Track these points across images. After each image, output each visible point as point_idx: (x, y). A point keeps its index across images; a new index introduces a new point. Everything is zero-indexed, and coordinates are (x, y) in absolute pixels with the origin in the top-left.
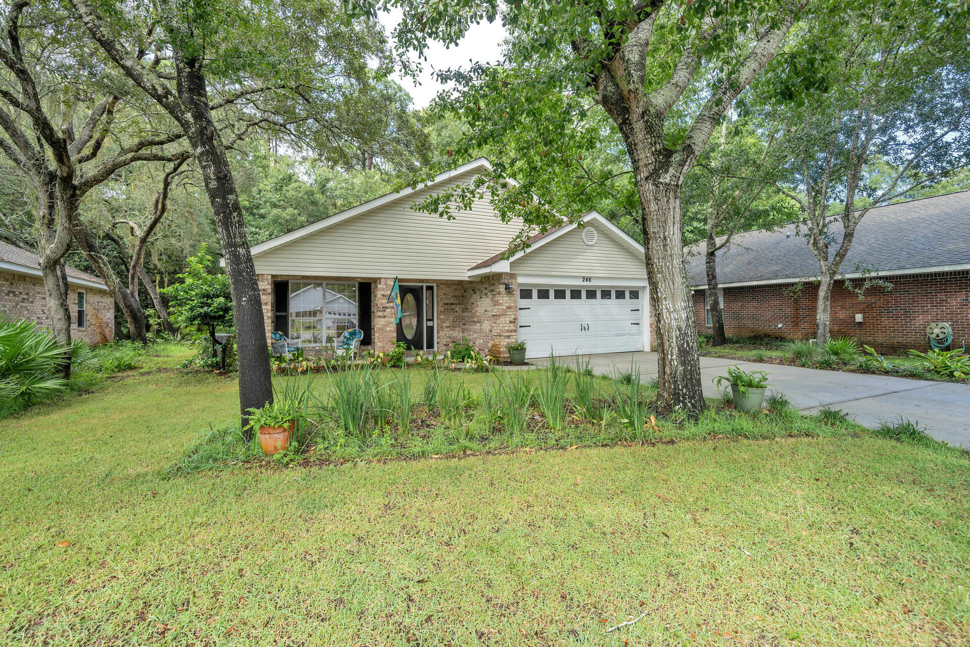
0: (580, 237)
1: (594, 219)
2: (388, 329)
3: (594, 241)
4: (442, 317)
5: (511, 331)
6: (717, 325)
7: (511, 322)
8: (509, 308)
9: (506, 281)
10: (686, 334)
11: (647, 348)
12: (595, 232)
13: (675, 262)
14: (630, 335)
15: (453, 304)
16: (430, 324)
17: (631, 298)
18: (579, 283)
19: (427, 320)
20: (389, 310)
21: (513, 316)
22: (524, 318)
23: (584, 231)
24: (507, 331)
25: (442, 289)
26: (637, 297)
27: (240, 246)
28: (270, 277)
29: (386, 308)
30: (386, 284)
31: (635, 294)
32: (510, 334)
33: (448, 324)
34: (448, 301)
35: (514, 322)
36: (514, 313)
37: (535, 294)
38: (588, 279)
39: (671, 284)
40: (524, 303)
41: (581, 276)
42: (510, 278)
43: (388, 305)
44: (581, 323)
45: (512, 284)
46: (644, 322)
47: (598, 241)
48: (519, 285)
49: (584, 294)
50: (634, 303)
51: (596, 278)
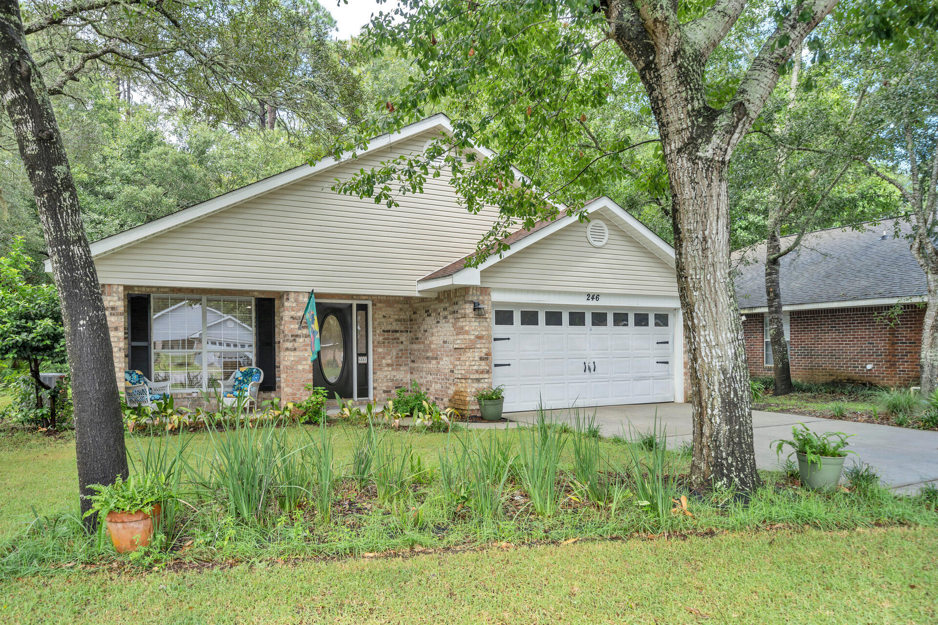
0: (583, 234)
1: (605, 209)
2: (300, 367)
3: (605, 241)
4: (380, 350)
6: (780, 366)
7: (481, 359)
8: (479, 337)
9: (475, 299)
10: (733, 378)
11: (680, 398)
12: (605, 228)
13: (718, 273)
14: (655, 378)
15: (396, 331)
16: (362, 360)
17: (657, 324)
18: (582, 301)
19: (359, 355)
20: (301, 340)
21: (484, 351)
22: (500, 353)
23: (589, 226)
24: (477, 372)
25: (381, 309)
26: (666, 324)
27: (74, 243)
28: (121, 289)
29: (297, 336)
30: (296, 301)
31: (662, 320)
32: (481, 376)
33: (389, 361)
34: (389, 328)
35: (486, 358)
36: (487, 345)
37: (517, 317)
38: (596, 297)
39: (713, 305)
40: (501, 330)
41: (585, 293)
42: (481, 294)
43: (299, 332)
44: (584, 360)
45: (483, 303)
46: (675, 359)
47: (609, 241)
48: (493, 304)
49: (588, 319)
50: (662, 333)
51: (606, 295)
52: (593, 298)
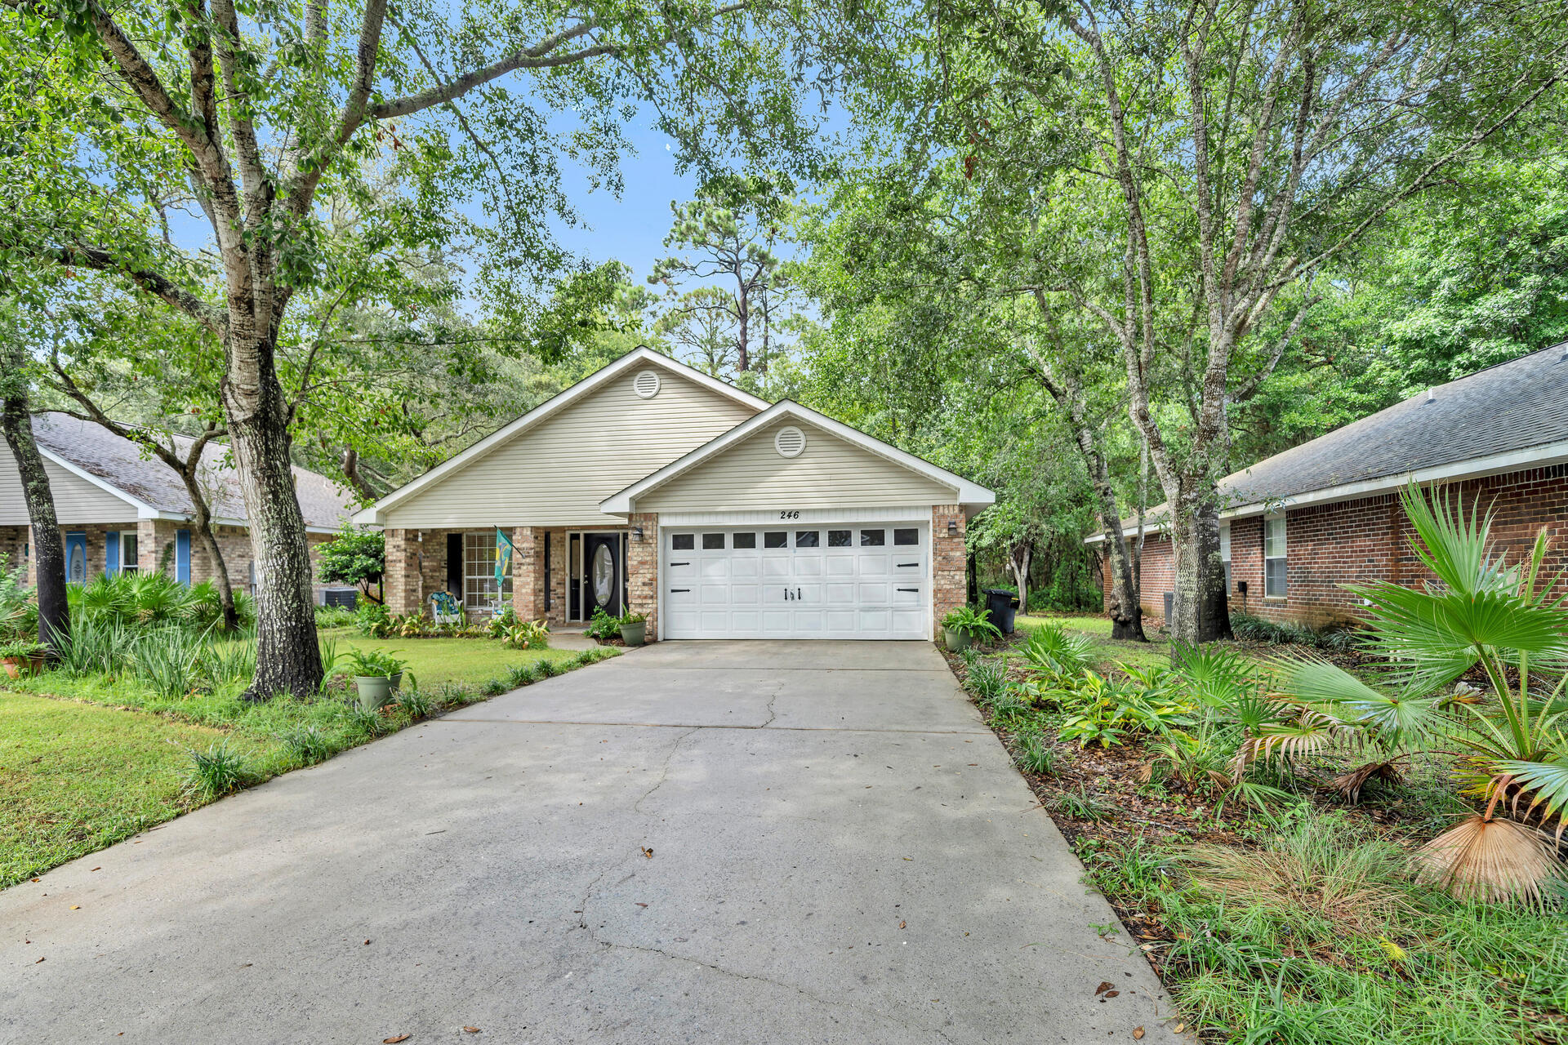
0: (770, 445)
1: (788, 413)
2: (524, 591)
3: (799, 450)
5: (645, 597)
7: (644, 584)
8: (642, 563)
9: (639, 525)
11: (928, 637)
12: (801, 434)
14: (895, 609)
18: (776, 521)
20: (525, 567)
21: (649, 576)
22: (678, 578)
23: (779, 435)
24: (639, 597)
26: (914, 541)
28: (402, 532)
29: (521, 564)
30: (522, 534)
31: (907, 536)
35: (651, 583)
36: (650, 571)
37: (698, 541)
38: (796, 514)
40: (681, 555)
41: (777, 511)
42: (645, 520)
43: (523, 561)
44: (785, 587)
45: (647, 529)
46: (928, 586)
47: (808, 449)
48: (664, 529)
49: (791, 539)
50: (906, 552)
51: (807, 511)
52: (789, 516)
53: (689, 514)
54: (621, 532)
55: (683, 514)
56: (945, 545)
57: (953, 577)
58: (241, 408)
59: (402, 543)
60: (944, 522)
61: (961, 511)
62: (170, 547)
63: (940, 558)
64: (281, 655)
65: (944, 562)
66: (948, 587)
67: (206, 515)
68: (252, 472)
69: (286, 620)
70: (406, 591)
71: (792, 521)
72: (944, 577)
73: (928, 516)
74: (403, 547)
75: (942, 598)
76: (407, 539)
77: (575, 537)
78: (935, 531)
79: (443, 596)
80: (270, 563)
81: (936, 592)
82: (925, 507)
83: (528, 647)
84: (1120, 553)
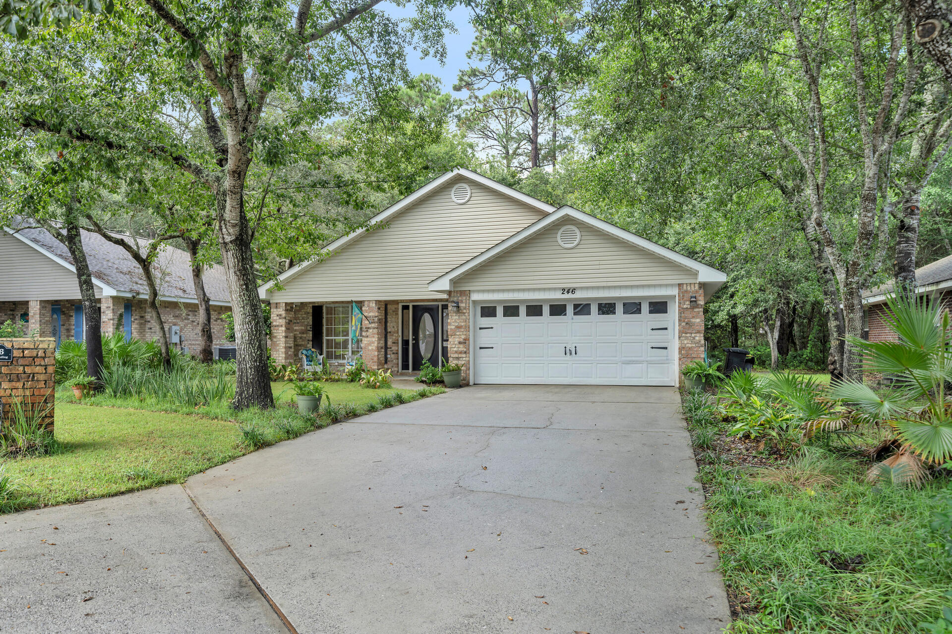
0: (553, 239)
1: (568, 216)
2: (370, 348)
3: (576, 243)
5: (461, 353)
11: (674, 383)
12: (577, 231)
16: (445, 344)
18: (558, 295)
19: (443, 341)
20: (371, 331)
21: (463, 337)
22: (485, 338)
23: (560, 232)
24: (456, 352)
26: (665, 311)
28: (284, 304)
29: (368, 328)
30: (368, 306)
31: (659, 307)
35: (465, 342)
36: (465, 333)
37: (500, 311)
40: (486, 322)
41: (559, 289)
42: (461, 296)
43: (370, 326)
44: (565, 345)
45: (462, 302)
46: (675, 345)
47: (582, 242)
48: (474, 302)
49: (570, 309)
50: (659, 319)
51: (582, 288)
52: (568, 292)
53: (493, 291)
54: (440, 304)
55: (488, 291)
56: (688, 314)
57: (694, 338)
58: (229, 234)
59: (283, 313)
60: (687, 296)
61: (700, 288)
62: (121, 315)
63: (684, 324)
64: (251, 382)
65: (686, 328)
66: (690, 345)
67: (155, 294)
68: (235, 273)
69: (254, 362)
70: (286, 348)
71: (570, 296)
72: (687, 338)
73: (675, 292)
74: (284, 315)
75: (685, 354)
76: (286, 310)
77: (405, 308)
78: (680, 303)
79: (310, 352)
80: (245, 327)
81: (681, 349)
82: (672, 285)
83: (379, 387)
84: (836, 319)
